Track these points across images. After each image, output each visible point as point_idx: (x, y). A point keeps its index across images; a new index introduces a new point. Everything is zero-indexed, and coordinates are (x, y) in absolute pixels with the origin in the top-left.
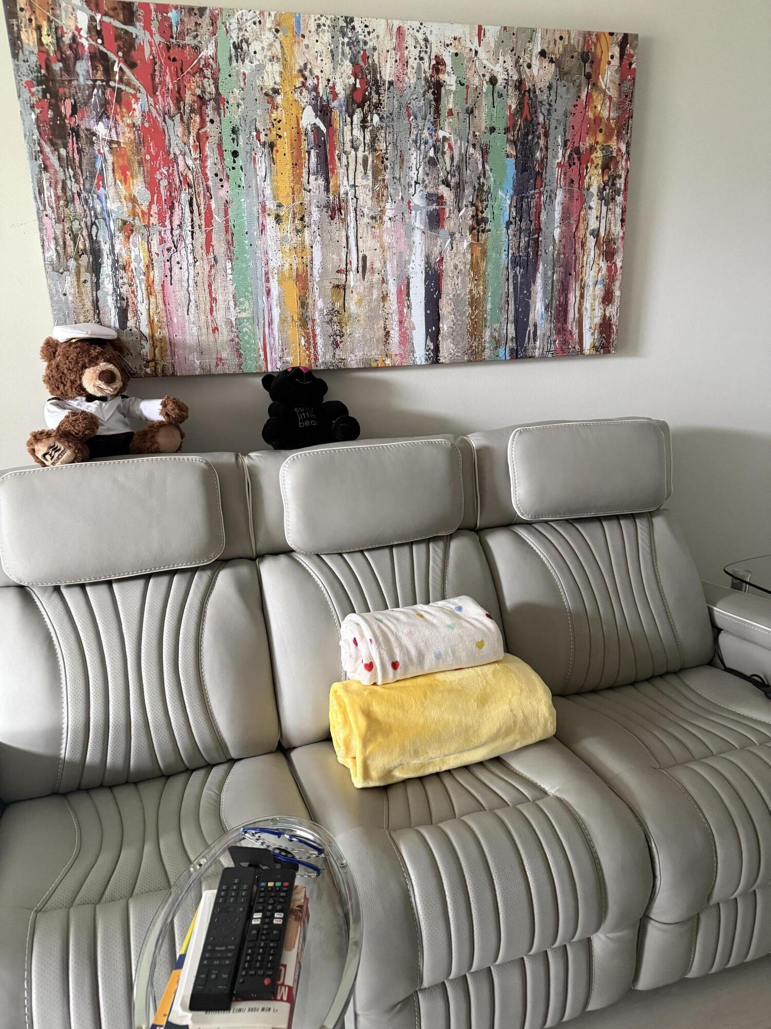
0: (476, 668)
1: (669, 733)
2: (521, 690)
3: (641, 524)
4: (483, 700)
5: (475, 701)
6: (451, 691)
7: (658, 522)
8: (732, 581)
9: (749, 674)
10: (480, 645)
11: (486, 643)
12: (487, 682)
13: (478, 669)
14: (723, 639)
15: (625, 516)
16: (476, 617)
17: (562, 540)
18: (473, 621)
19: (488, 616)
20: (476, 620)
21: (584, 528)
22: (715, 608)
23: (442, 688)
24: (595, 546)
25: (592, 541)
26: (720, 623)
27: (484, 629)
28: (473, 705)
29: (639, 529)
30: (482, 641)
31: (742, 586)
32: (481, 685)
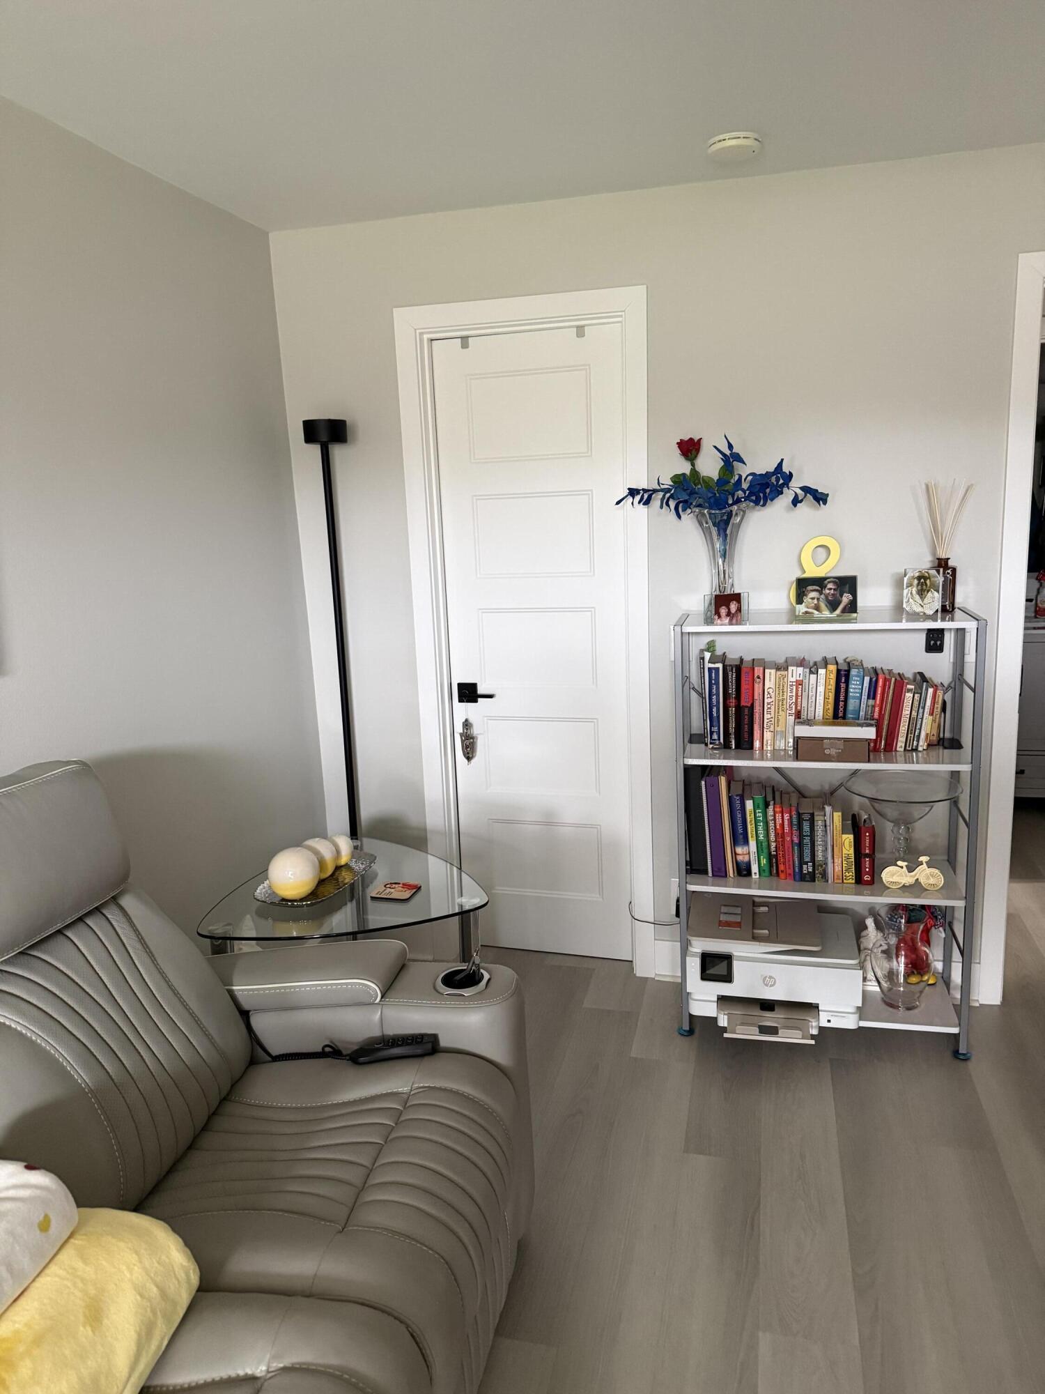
0: (47, 1271)
1: (301, 1177)
2: (137, 1253)
3: (112, 913)
4: (95, 1314)
5: (84, 1327)
6: (38, 1341)
7: (127, 902)
8: (212, 945)
9: (319, 1049)
10: (44, 1226)
11: (51, 1216)
12: (83, 1280)
13: (53, 1268)
14: (257, 1022)
15: (89, 914)
16: (13, 1181)
17: (30, 985)
18: (12, 1193)
19: (29, 1167)
20: (15, 1187)
21: (45, 952)
22: (234, 988)
23: (21, 1349)
24: (77, 973)
25: (68, 966)
26: (246, 1005)
27: (38, 1192)
28: (84, 1332)
29: (114, 923)
30: (46, 1216)
31: (226, 944)
32: (79, 1294)
